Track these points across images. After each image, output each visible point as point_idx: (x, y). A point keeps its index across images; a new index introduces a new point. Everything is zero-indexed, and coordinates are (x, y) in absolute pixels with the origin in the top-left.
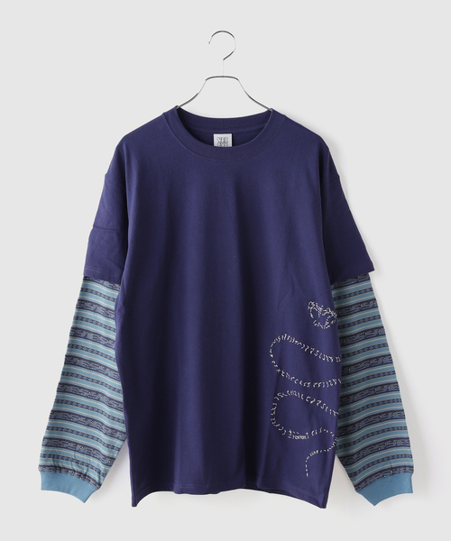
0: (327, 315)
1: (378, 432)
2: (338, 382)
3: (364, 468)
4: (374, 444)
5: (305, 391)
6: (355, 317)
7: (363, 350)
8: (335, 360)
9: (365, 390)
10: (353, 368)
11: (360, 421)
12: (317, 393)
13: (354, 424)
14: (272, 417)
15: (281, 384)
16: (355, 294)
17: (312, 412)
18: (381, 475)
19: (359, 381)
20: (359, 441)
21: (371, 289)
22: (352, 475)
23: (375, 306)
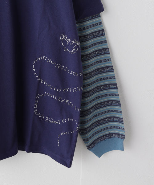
0: (74, 44)
1: (102, 113)
2: (81, 89)
3: (93, 135)
4: (100, 121)
5: (58, 94)
6: (90, 42)
7: (95, 63)
8: (79, 75)
9: (95, 88)
10: (88, 76)
11: (91, 108)
12: (66, 95)
13: (87, 110)
14: (35, 109)
15: (40, 88)
16: (91, 26)
17: (62, 107)
18: (103, 139)
19: (91, 84)
20: (91, 119)
21: (101, 23)
22: (86, 140)
23: (103, 35)
